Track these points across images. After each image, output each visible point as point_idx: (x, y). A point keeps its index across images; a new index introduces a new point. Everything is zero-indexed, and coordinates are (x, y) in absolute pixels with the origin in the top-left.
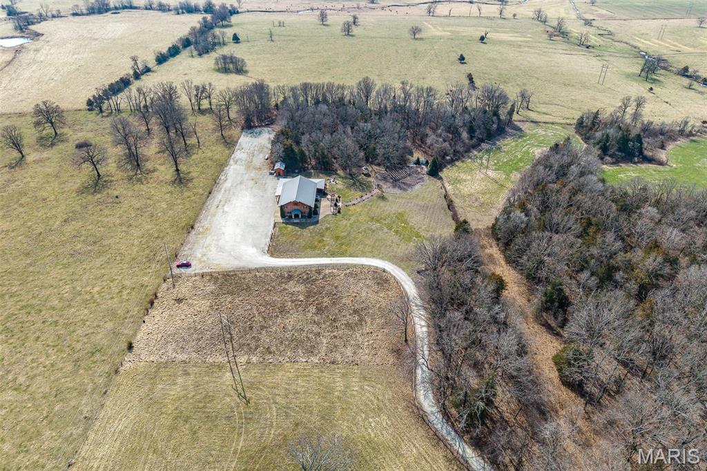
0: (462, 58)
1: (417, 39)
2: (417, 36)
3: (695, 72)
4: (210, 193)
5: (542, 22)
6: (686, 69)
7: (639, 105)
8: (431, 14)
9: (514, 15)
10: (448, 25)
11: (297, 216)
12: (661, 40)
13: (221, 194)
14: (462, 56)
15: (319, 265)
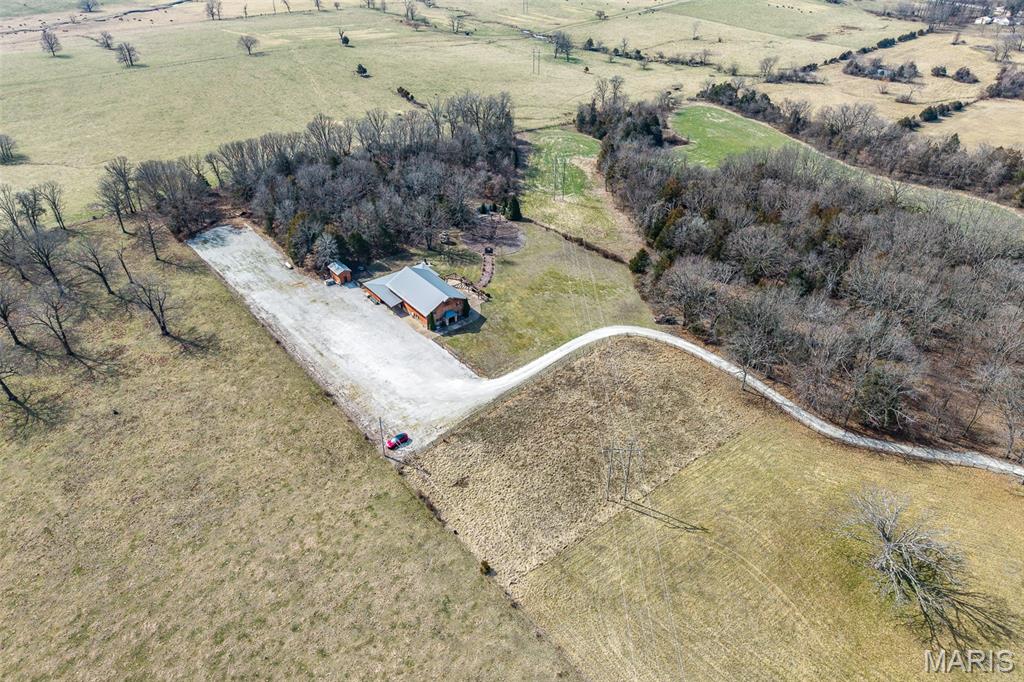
0: (362, 71)
1: (256, 55)
2: (253, 50)
3: (600, 44)
4: (278, 342)
5: (378, 9)
6: (590, 42)
7: (616, 88)
8: (216, 17)
9: (337, 5)
10: (275, 28)
11: (452, 320)
12: (528, 14)
13: (299, 337)
14: (360, 67)
15: (560, 361)
